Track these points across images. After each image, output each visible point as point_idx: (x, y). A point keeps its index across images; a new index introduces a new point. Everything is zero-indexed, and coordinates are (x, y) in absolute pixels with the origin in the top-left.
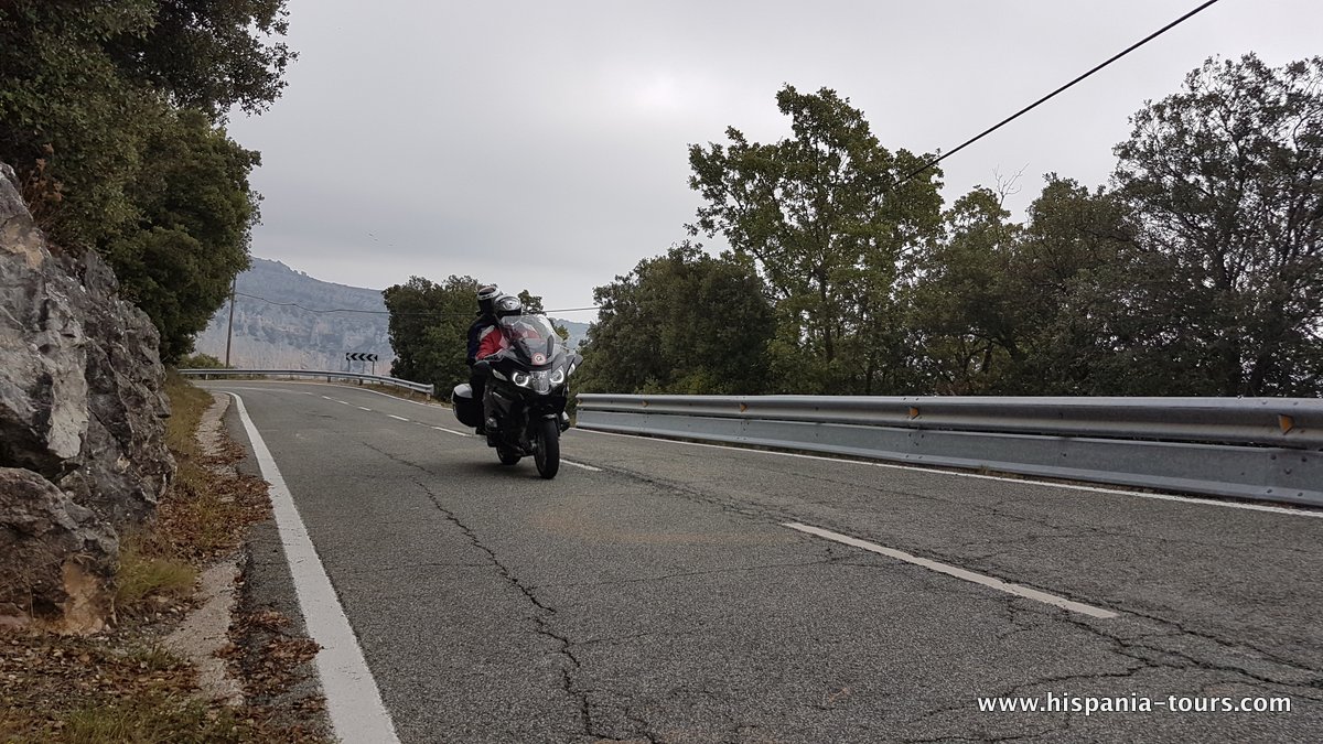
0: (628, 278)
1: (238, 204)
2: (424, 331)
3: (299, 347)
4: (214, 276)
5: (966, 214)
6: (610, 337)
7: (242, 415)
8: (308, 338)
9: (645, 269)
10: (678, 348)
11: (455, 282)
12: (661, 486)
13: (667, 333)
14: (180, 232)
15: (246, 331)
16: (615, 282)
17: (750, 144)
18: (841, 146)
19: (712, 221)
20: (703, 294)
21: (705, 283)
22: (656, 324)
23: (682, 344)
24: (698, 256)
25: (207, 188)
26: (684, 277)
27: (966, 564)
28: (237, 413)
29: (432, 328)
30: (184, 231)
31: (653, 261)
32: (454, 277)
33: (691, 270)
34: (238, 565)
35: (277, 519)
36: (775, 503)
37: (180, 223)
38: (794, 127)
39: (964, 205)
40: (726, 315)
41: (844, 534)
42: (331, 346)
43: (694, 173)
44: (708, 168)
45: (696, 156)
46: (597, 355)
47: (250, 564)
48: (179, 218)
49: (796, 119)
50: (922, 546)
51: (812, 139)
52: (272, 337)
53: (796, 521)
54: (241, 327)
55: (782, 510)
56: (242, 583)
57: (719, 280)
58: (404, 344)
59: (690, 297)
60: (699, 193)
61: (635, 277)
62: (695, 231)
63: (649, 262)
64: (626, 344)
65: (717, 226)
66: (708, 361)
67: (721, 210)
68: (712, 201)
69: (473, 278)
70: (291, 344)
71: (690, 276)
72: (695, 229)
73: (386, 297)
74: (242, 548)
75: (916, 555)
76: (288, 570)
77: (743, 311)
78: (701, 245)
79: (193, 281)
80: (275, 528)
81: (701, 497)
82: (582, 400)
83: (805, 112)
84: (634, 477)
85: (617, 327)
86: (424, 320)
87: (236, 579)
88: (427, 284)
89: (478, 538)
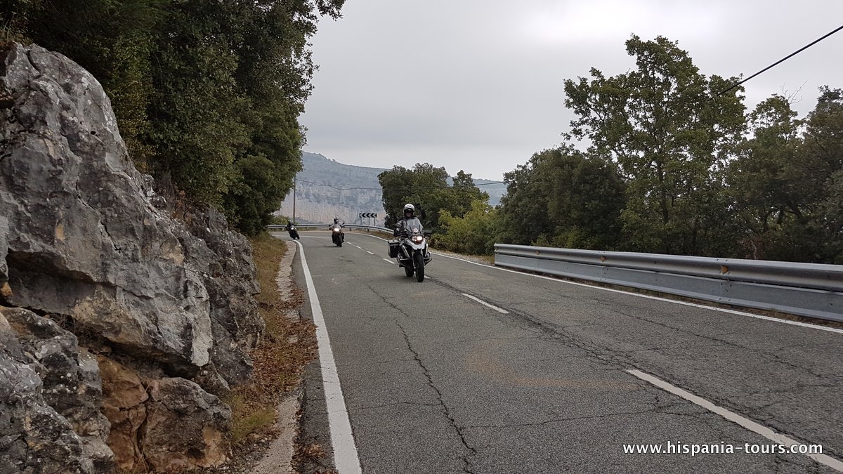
0: (525, 166)
1: (293, 137)
2: (402, 199)
3: (334, 205)
4: (283, 179)
5: (765, 114)
6: (515, 206)
7: (302, 262)
8: (339, 199)
9: (536, 159)
10: (559, 213)
11: (419, 167)
12: (546, 330)
13: (552, 205)
14: (262, 157)
15: (304, 196)
16: (517, 169)
17: (607, 78)
18: (672, 75)
19: (581, 130)
20: (575, 179)
21: (576, 172)
22: (544, 196)
23: (561, 212)
24: (571, 152)
25: (275, 129)
26: (562, 167)
27: (751, 413)
28: (300, 260)
29: (407, 197)
30: (264, 156)
31: (542, 153)
32: (418, 164)
33: (567, 162)
34: (298, 398)
35: (321, 358)
36: (621, 349)
37: (262, 152)
38: (638, 63)
39: (763, 108)
40: (591, 192)
41: (668, 381)
42: (351, 203)
43: (568, 97)
44: (577, 95)
45: (569, 87)
46: (507, 216)
47: (305, 398)
48: (260, 148)
49: (639, 58)
50: (722, 395)
51: (651, 72)
52: (318, 199)
53: (636, 367)
54: (300, 194)
55: (627, 357)
56: (300, 416)
57: (586, 169)
58: (391, 207)
59: (566, 181)
60: (572, 110)
61: (530, 165)
62: (569, 137)
63: (540, 154)
64: (525, 211)
65: (584, 132)
66: (580, 223)
67: (587, 121)
68: (581, 116)
69: (430, 164)
70: (329, 203)
71: (567, 167)
72: (568, 136)
73: (380, 179)
74: (301, 384)
75: (717, 404)
76: (325, 405)
77: (603, 190)
78: (573, 145)
79: (271, 185)
80: (318, 366)
81: (572, 342)
82: (498, 248)
83: (646, 53)
84: (528, 320)
85: (519, 199)
86: (402, 192)
87: (297, 413)
88: (403, 170)
89: (432, 379)
